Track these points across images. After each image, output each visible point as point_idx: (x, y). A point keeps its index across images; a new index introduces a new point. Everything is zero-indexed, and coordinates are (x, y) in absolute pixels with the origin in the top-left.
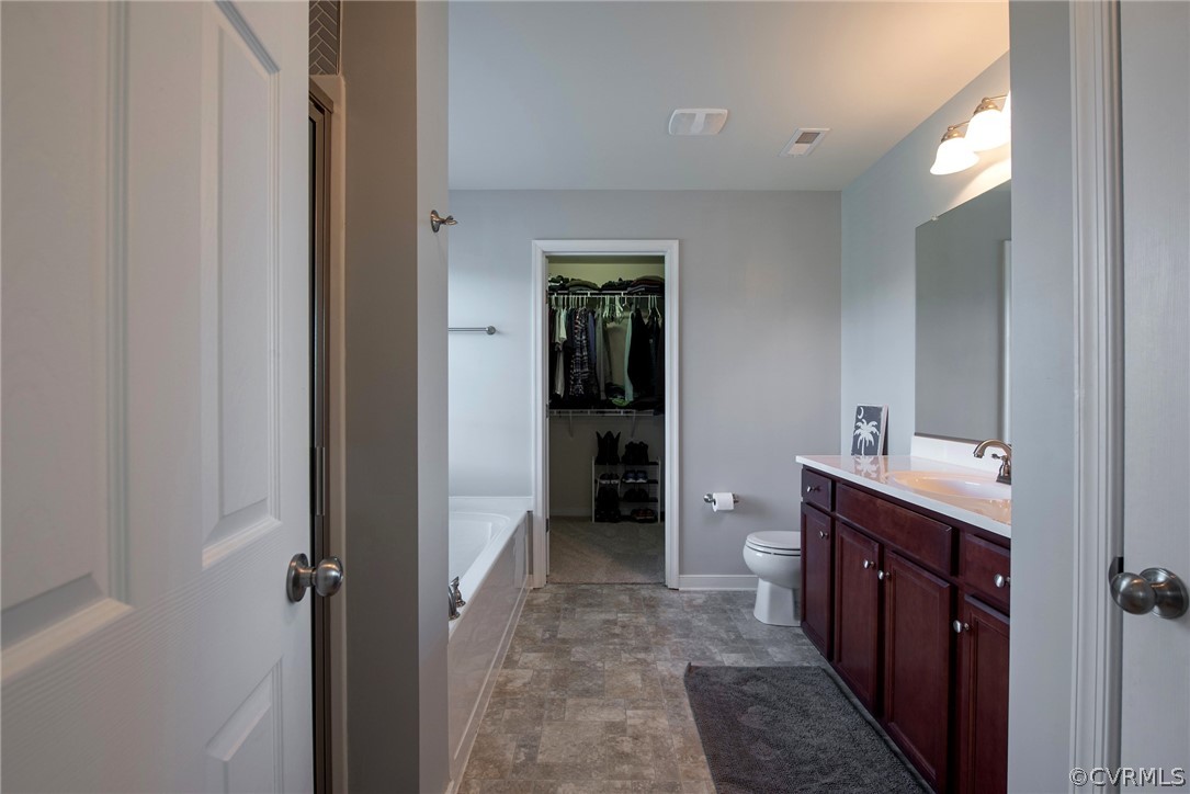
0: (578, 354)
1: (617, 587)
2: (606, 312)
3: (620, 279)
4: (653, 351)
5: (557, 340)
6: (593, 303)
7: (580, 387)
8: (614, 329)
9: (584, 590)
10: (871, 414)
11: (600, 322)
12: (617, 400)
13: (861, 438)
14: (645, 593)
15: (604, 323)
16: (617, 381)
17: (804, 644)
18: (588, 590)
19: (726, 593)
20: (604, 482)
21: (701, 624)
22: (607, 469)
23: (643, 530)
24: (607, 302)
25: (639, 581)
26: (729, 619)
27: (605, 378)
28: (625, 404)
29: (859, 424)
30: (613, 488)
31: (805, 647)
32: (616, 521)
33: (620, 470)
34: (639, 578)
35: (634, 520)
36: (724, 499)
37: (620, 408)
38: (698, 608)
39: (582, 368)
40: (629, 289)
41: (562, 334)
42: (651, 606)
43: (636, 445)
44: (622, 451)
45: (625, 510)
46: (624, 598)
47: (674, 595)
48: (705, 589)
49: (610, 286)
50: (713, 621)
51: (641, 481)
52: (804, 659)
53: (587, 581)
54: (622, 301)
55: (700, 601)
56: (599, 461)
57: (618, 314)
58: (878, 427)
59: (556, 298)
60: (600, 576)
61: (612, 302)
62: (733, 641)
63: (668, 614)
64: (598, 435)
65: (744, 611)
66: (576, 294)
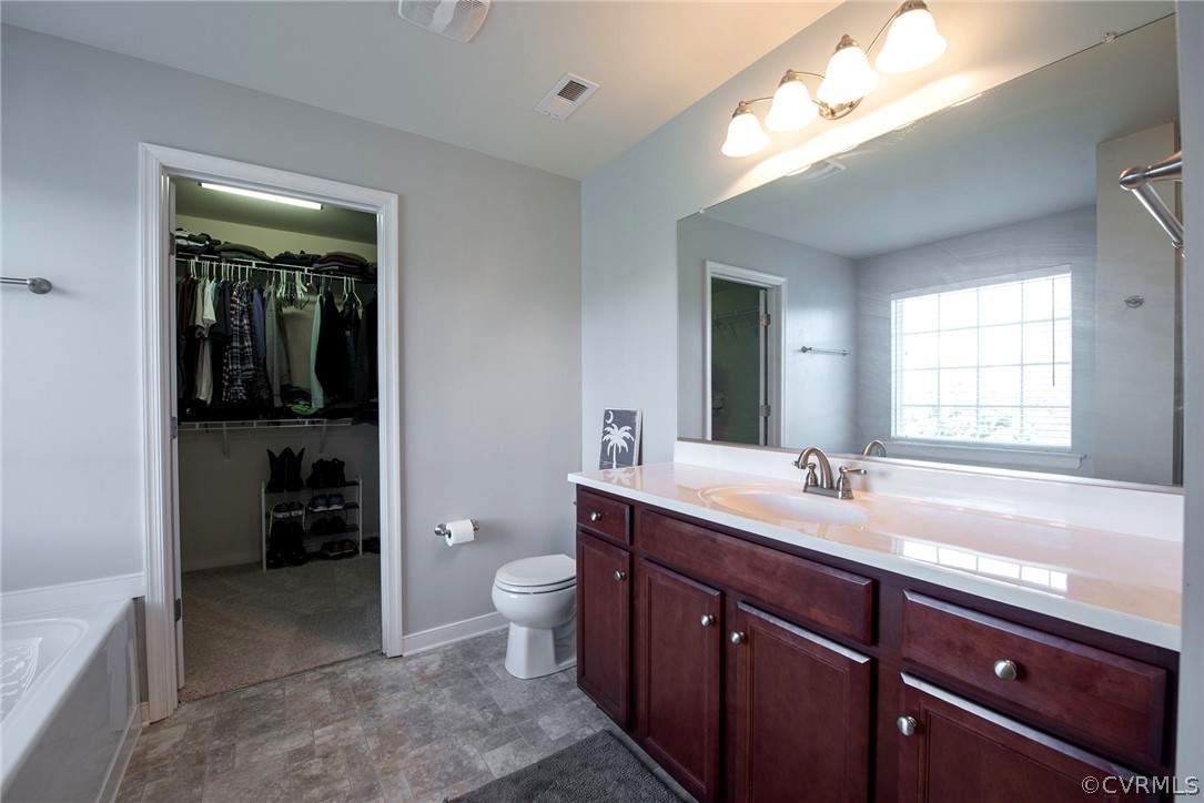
0: (235, 344)
1: (308, 676)
2: (282, 292)
3: (302, 252)
4: (351, 346)
5: (199, 322)
6: (260, 279)
7: (240, 391)
8: (293, 316)
9: (251, 699)
10: (624, 418)
11: (272, 304)
12: (299, 407)
13: (611, 444)
14: (354, 675)
15: (279, 305)
16: (298, 383)
17: (575, 697)
18: (257, 697)
19: (465, 643)
20: (280, 515)
21: (443, 708)
22: (285, 497)
23: (340, 570)
24: (283, 278)
25: (343, 657)
26: (478, 686)
27: (281, 378)
28: (312, 412)
29: (608, 429)
30: (295, 522)
31: (577, 702)
32: (299, 563)
33: (305, 496)
34: (343, 652)
35: (327, 558)
36: (461, 529)
37: (305, 417)
38: (434, 680)
39: (242, 364)
40: (316, 265)
41: (207, 313)
42: (365, 696)
43: (327, 462)
44: (306, 470)
45: (313, 546)
46: (322, 695)
47: (398, 667)
48: (437, 645)
49: (286, 258)
50: (460, 697)
51: (335, 507)
52: (583, 723)
53: (258, 678)
54: (305, 279)
55: (434, 667)
56: (272, 488)
57: (300, 295)
58: (632, 432)
59: (198, 265)
60: (279, 663)
61: (291, 279)
62: (493, 725)
63: (392, 706)
64: (270, 453)
65: (492, 666)
66: (231, 262)
